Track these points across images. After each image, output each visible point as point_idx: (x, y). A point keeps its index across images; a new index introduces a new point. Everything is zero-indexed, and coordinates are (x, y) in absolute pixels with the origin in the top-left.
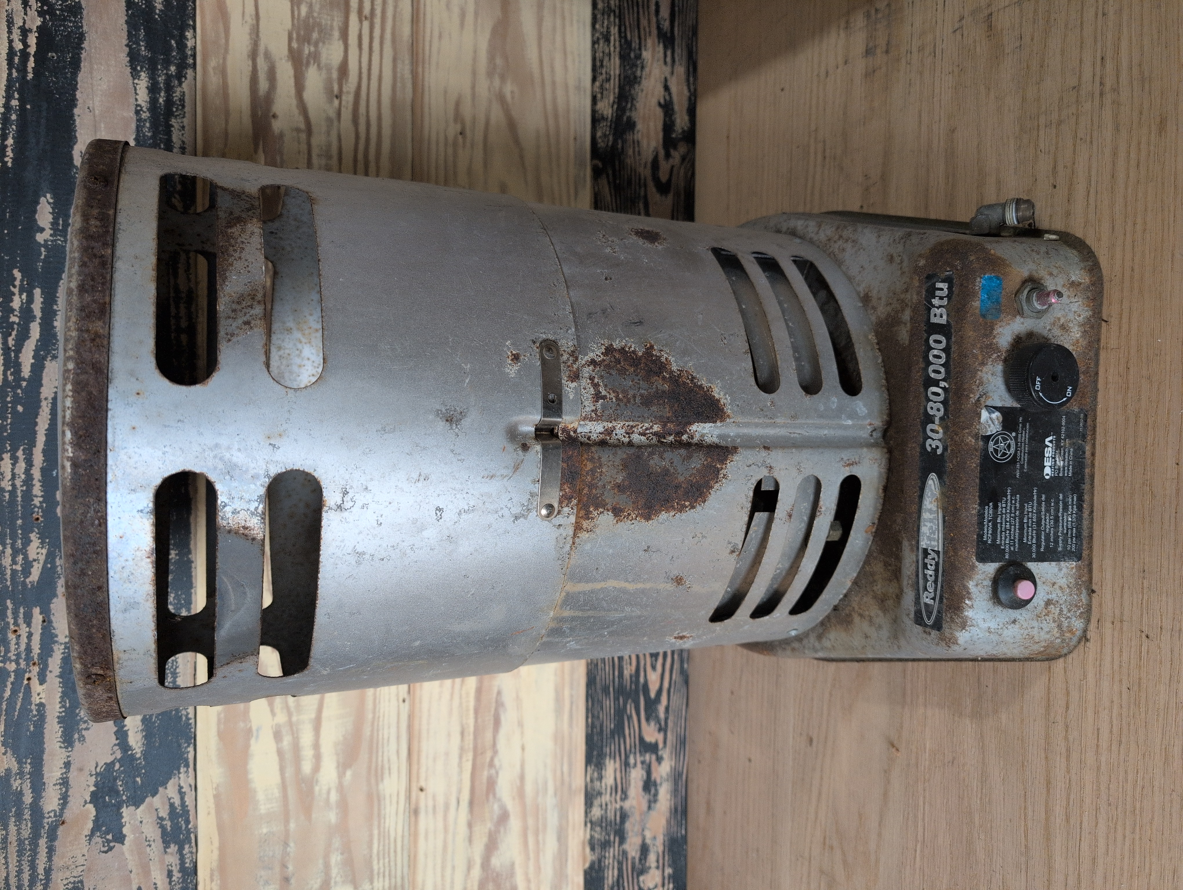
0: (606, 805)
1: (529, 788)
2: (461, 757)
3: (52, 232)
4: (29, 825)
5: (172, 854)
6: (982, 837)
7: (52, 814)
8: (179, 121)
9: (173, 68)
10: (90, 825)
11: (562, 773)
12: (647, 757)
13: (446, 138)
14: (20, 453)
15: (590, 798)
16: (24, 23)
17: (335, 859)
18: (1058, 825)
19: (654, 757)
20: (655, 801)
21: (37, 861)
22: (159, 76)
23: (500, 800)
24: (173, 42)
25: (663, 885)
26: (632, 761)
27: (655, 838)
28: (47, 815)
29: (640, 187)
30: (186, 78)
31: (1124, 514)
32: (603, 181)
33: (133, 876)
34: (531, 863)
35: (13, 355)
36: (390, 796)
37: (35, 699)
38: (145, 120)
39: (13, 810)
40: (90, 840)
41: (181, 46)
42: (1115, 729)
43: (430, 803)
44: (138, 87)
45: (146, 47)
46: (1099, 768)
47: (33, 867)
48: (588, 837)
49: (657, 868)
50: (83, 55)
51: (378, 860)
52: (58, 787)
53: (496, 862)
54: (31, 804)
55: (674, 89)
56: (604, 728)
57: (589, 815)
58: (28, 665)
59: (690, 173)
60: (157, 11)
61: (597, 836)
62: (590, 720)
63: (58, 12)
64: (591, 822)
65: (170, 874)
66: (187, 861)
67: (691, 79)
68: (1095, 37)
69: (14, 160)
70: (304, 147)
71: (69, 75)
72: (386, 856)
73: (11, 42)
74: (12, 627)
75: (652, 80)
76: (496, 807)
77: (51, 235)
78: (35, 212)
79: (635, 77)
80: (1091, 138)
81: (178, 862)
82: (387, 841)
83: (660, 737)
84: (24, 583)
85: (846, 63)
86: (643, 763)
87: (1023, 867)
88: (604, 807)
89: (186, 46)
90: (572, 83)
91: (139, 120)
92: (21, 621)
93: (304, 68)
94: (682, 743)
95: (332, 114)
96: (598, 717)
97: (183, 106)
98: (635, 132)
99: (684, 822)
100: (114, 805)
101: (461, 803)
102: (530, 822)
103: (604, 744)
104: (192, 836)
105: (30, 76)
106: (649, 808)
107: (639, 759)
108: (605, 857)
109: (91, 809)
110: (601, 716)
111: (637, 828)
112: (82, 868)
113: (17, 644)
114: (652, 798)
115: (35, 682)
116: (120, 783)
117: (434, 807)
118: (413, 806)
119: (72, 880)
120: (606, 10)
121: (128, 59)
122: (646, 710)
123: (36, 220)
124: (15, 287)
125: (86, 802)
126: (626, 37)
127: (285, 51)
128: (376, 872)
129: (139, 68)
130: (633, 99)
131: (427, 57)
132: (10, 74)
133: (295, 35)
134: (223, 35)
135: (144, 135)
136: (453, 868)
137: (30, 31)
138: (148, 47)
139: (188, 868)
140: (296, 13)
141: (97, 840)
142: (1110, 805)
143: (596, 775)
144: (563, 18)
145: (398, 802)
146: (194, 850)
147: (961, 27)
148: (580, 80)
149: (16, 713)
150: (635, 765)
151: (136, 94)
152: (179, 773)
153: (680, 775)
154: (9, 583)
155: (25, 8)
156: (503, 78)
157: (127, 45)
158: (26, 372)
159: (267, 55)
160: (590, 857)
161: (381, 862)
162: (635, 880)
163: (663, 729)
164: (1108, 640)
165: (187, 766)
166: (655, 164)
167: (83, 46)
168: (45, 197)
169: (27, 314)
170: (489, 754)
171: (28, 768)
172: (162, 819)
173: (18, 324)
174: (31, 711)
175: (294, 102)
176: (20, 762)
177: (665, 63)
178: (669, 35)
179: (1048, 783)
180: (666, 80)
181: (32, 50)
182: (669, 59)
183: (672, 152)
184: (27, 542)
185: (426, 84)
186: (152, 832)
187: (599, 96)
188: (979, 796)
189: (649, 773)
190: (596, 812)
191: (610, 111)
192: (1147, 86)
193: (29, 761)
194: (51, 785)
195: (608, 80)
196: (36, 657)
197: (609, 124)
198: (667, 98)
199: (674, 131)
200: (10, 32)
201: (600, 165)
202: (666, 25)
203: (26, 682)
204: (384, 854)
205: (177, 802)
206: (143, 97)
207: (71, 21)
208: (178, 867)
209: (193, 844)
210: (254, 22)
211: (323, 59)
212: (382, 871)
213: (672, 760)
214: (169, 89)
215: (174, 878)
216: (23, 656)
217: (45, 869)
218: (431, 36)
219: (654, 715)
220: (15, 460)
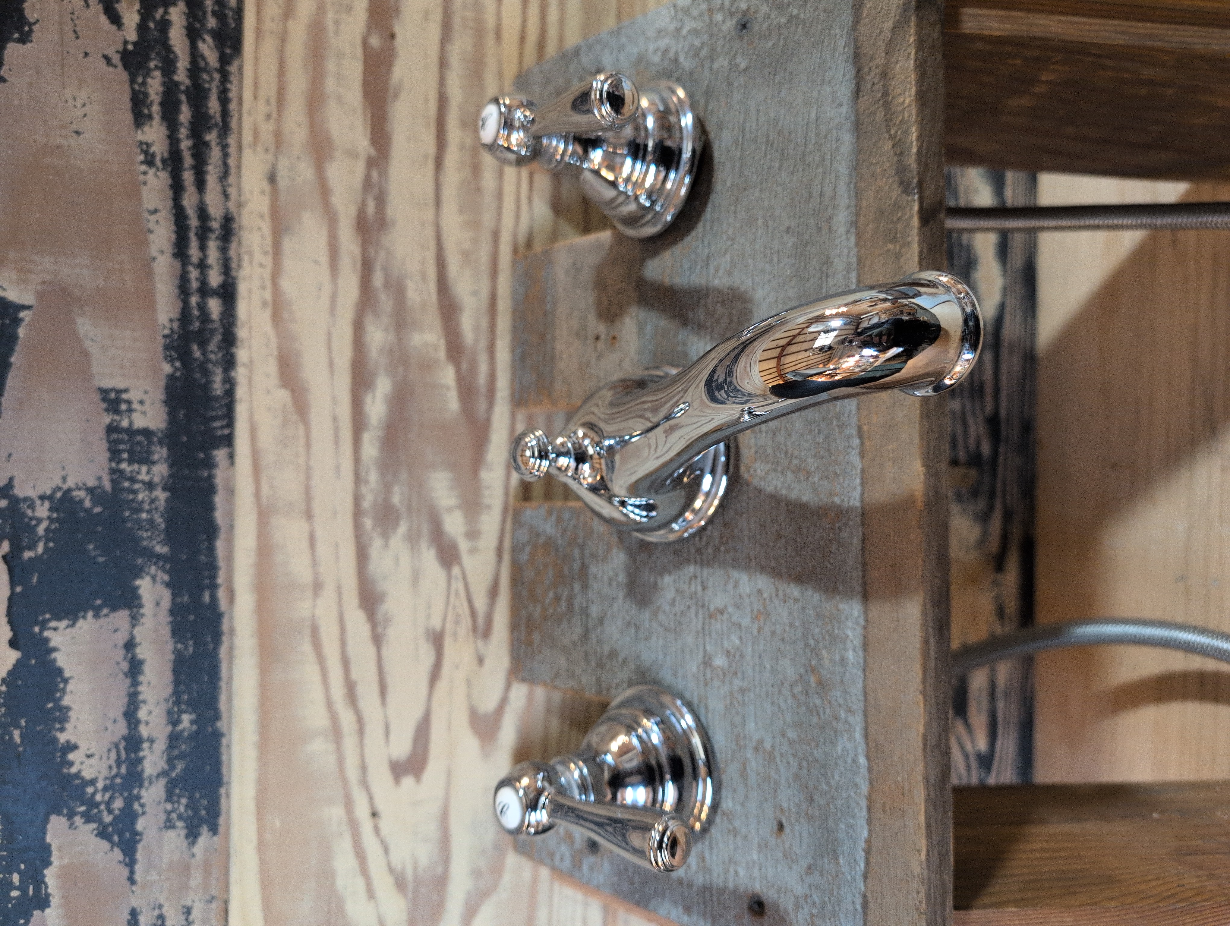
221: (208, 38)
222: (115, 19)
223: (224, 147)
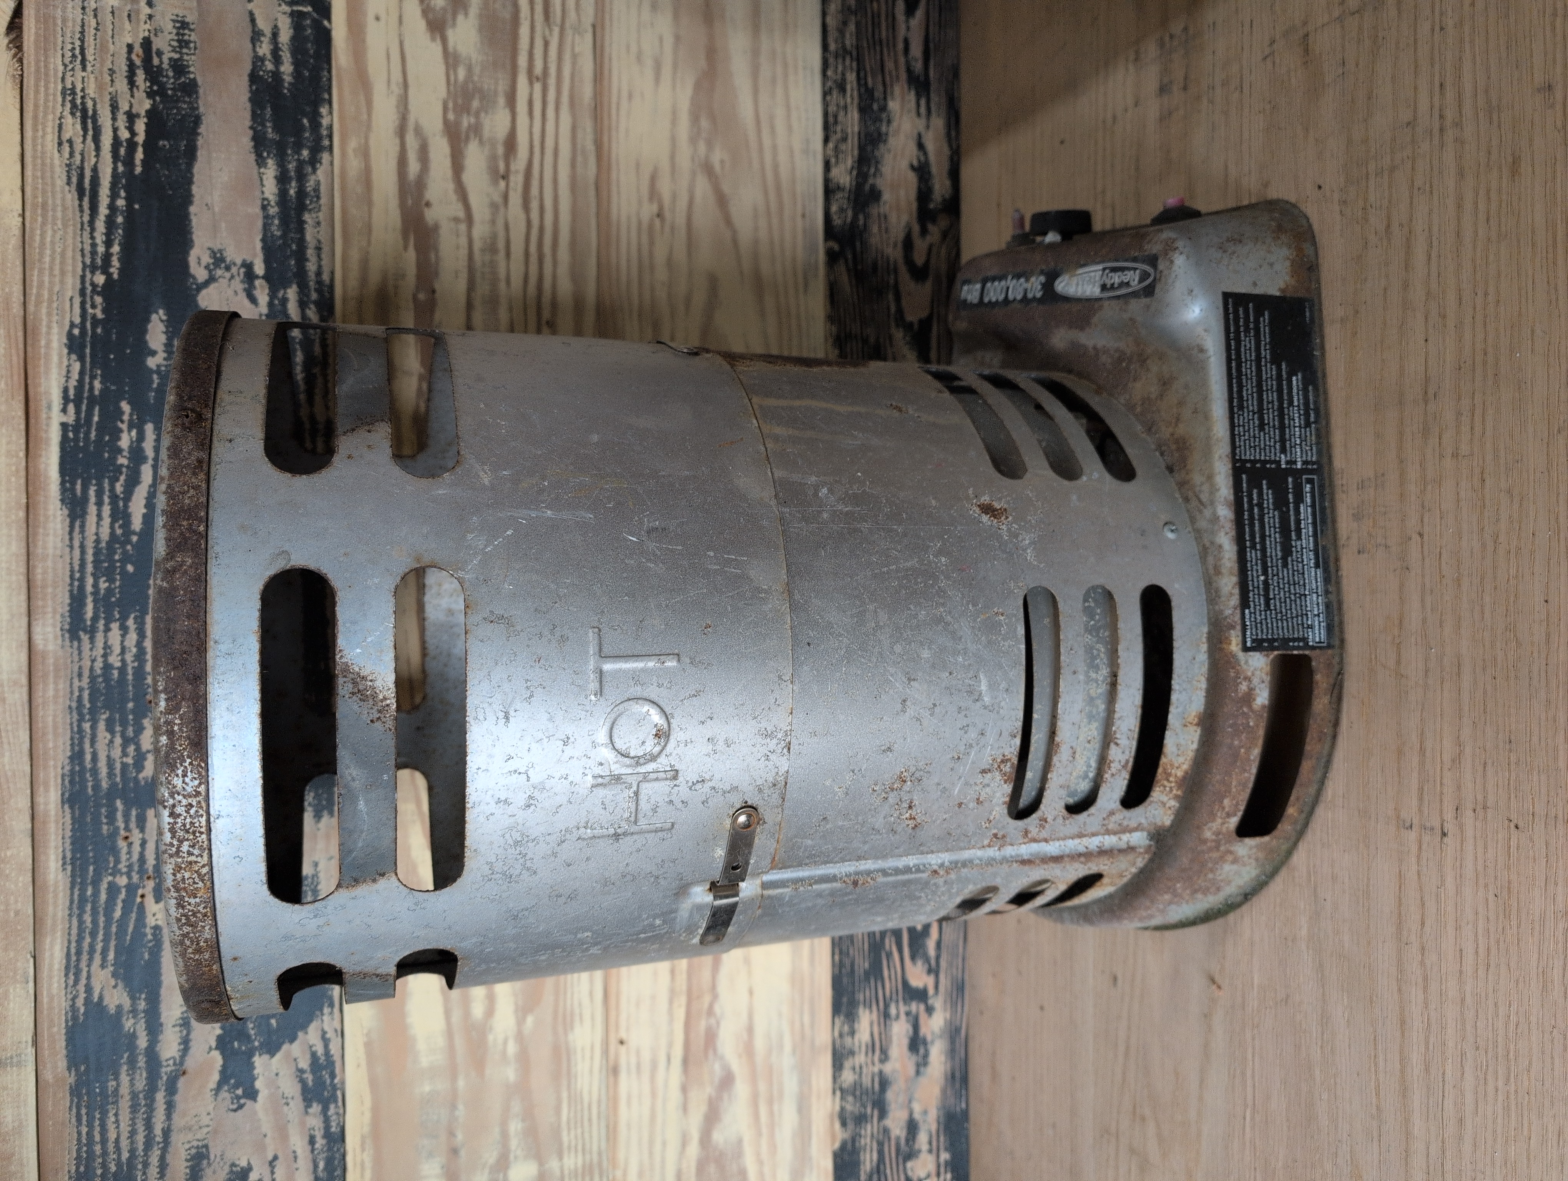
0: (861, 1068)
1: (759, 1044)
2: (671, 1002)
3: (165, 355)
4: (144, 1075)
5: (315, 1115)
6: (1325, 1096)
7: (171, 1062)
8: (314, 215)
9: (305, 153)
10: (216, 1077)
11: (802, 1025)
12: (914, 1007)
13: (640, 223)
14: (130, 623)
15: (839, 1058)
16: (131, 106)
17: (515, 1126)
18: (1415, 1078)
19: (922, 1007)
20: (925, 1064)
21: (154, 1120)
22: (289, 162)
23: (722, 1058)
24: (305, 121)
25: (938, 1175)
26: (893, 1011)
27: (925, 1112)
28: (165, 1064)
29: (889, 274)
30: (321, 163)
31: (1484, 669)
32: (841, 268)
33: (268, 1140)
34: (764, 1141)
35: (121, 504)
36: (583, 1049)
37: (151, 921)
38: (273, 217)
39: (126, 1056)
40: (216, 1095)
41: (316, 125)
42: (1481, 950)
43: (633, 1060)
44: (264, 177)
45: (273, 129)
46: (1463, 1000)
47: (149, 1126)
48: (837, 1108)
49: (930, 1151)
50: (200, 142)
51: (569, 1129)
52: (178, 1029)
53: (718, 1137)
54: (146, 1049)
55: (930, 146)
56: (856, 967)
57: (839, 1081)
58: (141, 878)
59: (954, 253)
60: (286, 85)
61: (849, 1107)
62: (837, 957)
63: (170, 92)
64: (841, 1090)
65: (312, 1141)
66: (334, 1124)
67: (953, 133)
68: (1432, 59)
69: (121, 270)
70: (463, 241)
71: (183, 167)
72: (579, 1125)
73: (115, 130)
74: (123, 833)
75: (902, 137)
76: (717, 1067)
77: (165, 359)
78: (145, 331)
79: (880, 134)
80: (1431, 186)
81: (322, 1125)
82: (579, 1107)
83: (930, 981)
84: (136, 779)
85: (1136, 105)
86: (908, 1014)
87: (1375, 1134)
88: (857, 1069)
89: (319, 125)
90: (797, 145)
91: (266, 217)
92: (133, 825)
93: (462, 145)
94: (959, 989)
95: (498, 199)
96: (848, 953)
97: (318, 198)
98: (881, 204)
99: (964, 1092)
100: (244, 1053)
101: (672, 1060)
102: (762, 1087)
103: (857, 988)
104: (339, 1093)
105: (138, 170)
106: (918, 1073)
107: (903, 1009)
108: (860, 1136)
109: (217, 1056)
110: (851, 952)
111: (902, 1098)
112: (205, 1130)
113: (129, 853)
114: (920, 1060)
115: (150, 900)
116: (251, 1026)
117: (639, 1066)
118: (611, 1063)
119: (195, 1143)
120: (841, 52)
121: (252, 144)
122: (911, 946)
123: (146, 342)
124: (122, 422)
125: (211, 1049)
126: (866, 83)
127: (439, 125)
128: (566, 1144)
129: (265, 154)
130: (877, 162)
131: (614, 123)
132: (115, 169)
133: (451, 105)
134: (364, 110)
135: (273, 236)
136: (664, 1144)
137: (138, 116)
138: (276, 128)
139: (334, 1133)
140: (452, 78)
141: (225, 1094)
142: (1477, 1048)
143: (846, 1028)
144: (785, 65)
145: (592, 1058)
146: (341, 1111)
147: (1272, 53)
148: (808, 141)
149: (128, 938)
150: (898, 1017)
151: (263, 185)
152: (322, 1014)
153: (957, 1030)
154: (118, 779)
155: (131, 90)
156: (710, 145)
157: (251, 128)
158: (137, 524)
159: (418, 130)
160: (841, 1135)
161: (573, 1133)
162: (901, 1167)
163: (934, 971)
164: (1469, 832)
165: (331, 1005)
166: (908, 244)
167: (199, 131)
168: (157, 313)
169: (137, 455)
170: (707, 999)
171: (142, 1005)
172: (301, 1071)
173: (128, 467)
174: (145, 935)
175: (451, 186)
176: (133, 998)
177: (919, 114)
178: (922, 78)
179: (1403, 1022)
180: (920, 136)
181: (141, 138)
182: (923, 110)
183: (930, 227)
184: (139, 729)
185: (614, 156)
186: (290, 1087)
187: (833, 160)
188: (1319, 1043)
189: (916, 1027)
190: (848, 1077)
191: (848, 179)
192: (1495, 117)
193: (143, 996)
194: (170, 1026)
195: (844, 139)
196: (151, 869)
197: (847, 195)
198: (922, 158)
199: (932, 200)
200: (114, 119)
201: (836, 247)
202: (918, 66)
203: (139, 900)
204: (576, 1123)
205: (320, 1050)
206: (271, 189)
207: (185, 102)
208: (322, 1132)
209: (340, 1103)
210: (402, 91)
211: (486, 133)
212: (573, 1143)
213: (945, 1010)
214: (301, 177)
215: (317, 1146)
216: (136, 868)
217: (163, 1129)
218: (619, 97)
219: (921, 951)
220: (124, 629)
221: (312, 306)
222: (253, 300)
223: (325, 376)
